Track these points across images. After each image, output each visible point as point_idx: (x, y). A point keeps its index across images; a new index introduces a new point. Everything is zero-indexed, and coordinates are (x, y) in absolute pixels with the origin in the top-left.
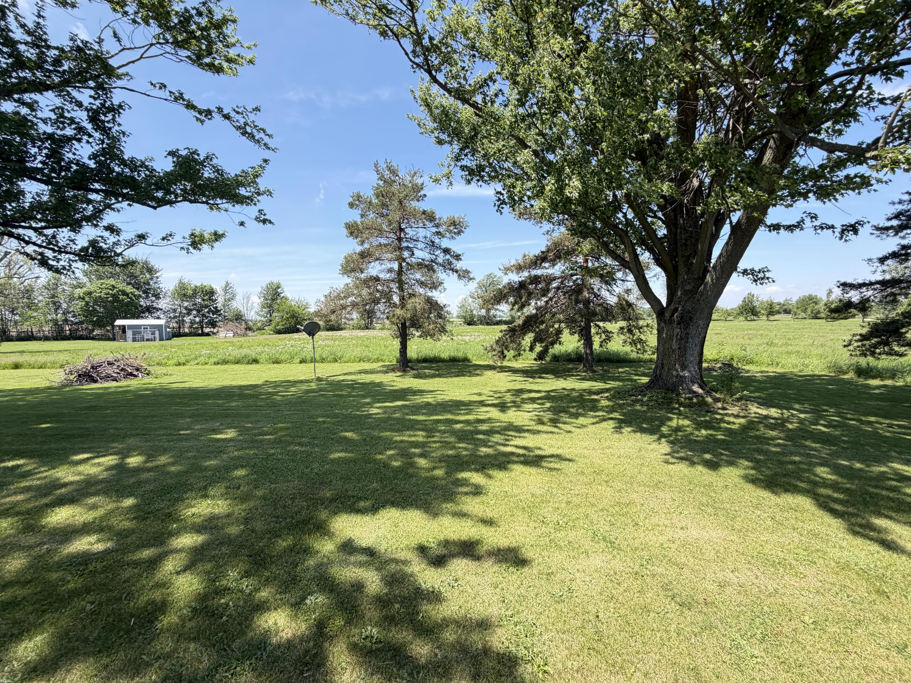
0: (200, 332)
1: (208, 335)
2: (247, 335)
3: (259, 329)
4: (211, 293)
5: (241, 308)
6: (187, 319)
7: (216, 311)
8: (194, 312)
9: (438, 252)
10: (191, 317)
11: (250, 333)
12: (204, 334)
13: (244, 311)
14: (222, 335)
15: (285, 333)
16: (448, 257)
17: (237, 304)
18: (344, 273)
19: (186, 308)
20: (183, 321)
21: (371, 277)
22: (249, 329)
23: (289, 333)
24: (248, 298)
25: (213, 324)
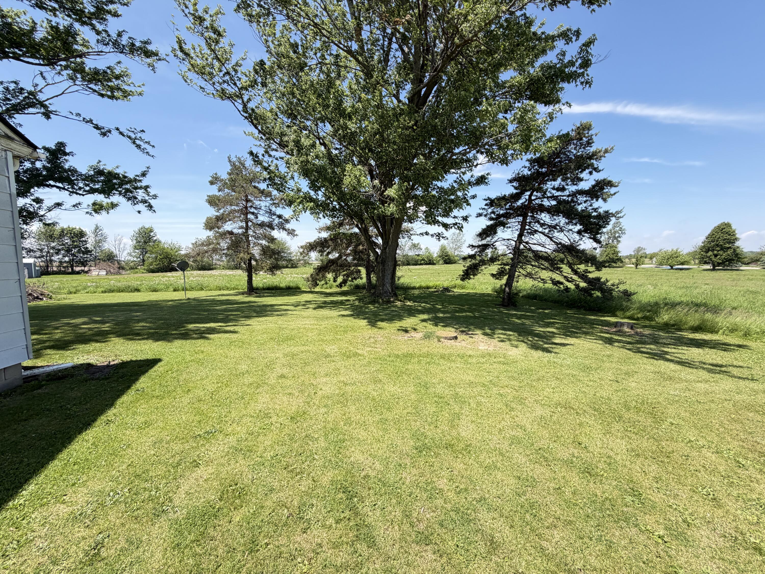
0: (70, 270)
1: (78, 273)
2: (120, 274)
3: (132, 268)
4: (81, 234)
5: (113, 249)
6: (55, 258)
7: (87, 251)
8: (63, 252)
9: (274, 217)
10: (60, 256)
11: (123, 272)
12: (74, 273)
13: (116, 252)
14: (95, 273)
15: (158, 272)
16: (281, 220)
17: (109, 246)
18: (206, 229)
19: (53, 248)
20: (51, 261)
21: (227, 231)
22: (121, 268)
23: (162, 272)
24: (120, 240)
25: (84, 264)
